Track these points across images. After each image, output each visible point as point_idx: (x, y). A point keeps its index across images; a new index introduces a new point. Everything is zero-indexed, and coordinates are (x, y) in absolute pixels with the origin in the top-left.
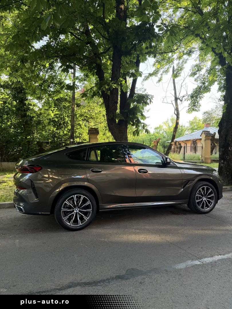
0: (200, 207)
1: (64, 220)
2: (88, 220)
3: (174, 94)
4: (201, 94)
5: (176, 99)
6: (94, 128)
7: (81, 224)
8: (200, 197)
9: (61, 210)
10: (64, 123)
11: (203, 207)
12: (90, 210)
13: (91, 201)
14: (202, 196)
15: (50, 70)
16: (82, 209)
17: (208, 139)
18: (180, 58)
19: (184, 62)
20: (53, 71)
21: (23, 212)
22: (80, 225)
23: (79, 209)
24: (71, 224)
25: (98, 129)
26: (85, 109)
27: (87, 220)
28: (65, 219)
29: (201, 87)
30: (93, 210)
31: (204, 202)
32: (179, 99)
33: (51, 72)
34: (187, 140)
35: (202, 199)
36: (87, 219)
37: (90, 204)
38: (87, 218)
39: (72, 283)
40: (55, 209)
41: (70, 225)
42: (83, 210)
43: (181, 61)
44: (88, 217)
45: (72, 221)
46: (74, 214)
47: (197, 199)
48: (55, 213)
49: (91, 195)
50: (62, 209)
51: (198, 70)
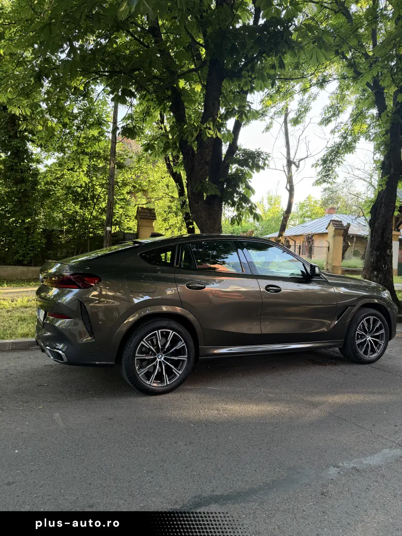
0: (361, 352)
1: (140, 376)
2: (180, 375)
3: (285, 154)
4: (340, 156)
5: (290, 163)
6: (147, 209)
7: (168, 383)
8: (362, 335)
9: (135, 357)
10: (93, 197)
11: (366, 353)
12: (184, 358)
13: (185, 342)
14: (366, 332)
15: (81, 98)
16: (171, 356)
17: (339, 235)
18: (304, 90)
19: (311, 99)
20: (86, 100)
21: (62, 360)
22: (167, 385)
23: (166, 355)
24: (151, 383)
25: (154, 209)
26: (131, 173)
27: (178, 375)
28: (141, 373)
29: (340, 144)
30: (189, 358)
31: (368, 344)
32: (294, 163)
33: (84, 100)
34: (297, 234)
35: (365, 339)
36: (178, 373)
37: (183, 347)
38: (180, 372)
39: (199, 496)
40: (124, 356)
41: (150, 385)
42: (173, 358)
43: (307, 95)
44: (179, 370)
45: (153, 377)
46: (157, 364)
47: (358, 339)
48: (123, 363)
49: (185, 330)
50: (136, 355)
51: (334, 115)
